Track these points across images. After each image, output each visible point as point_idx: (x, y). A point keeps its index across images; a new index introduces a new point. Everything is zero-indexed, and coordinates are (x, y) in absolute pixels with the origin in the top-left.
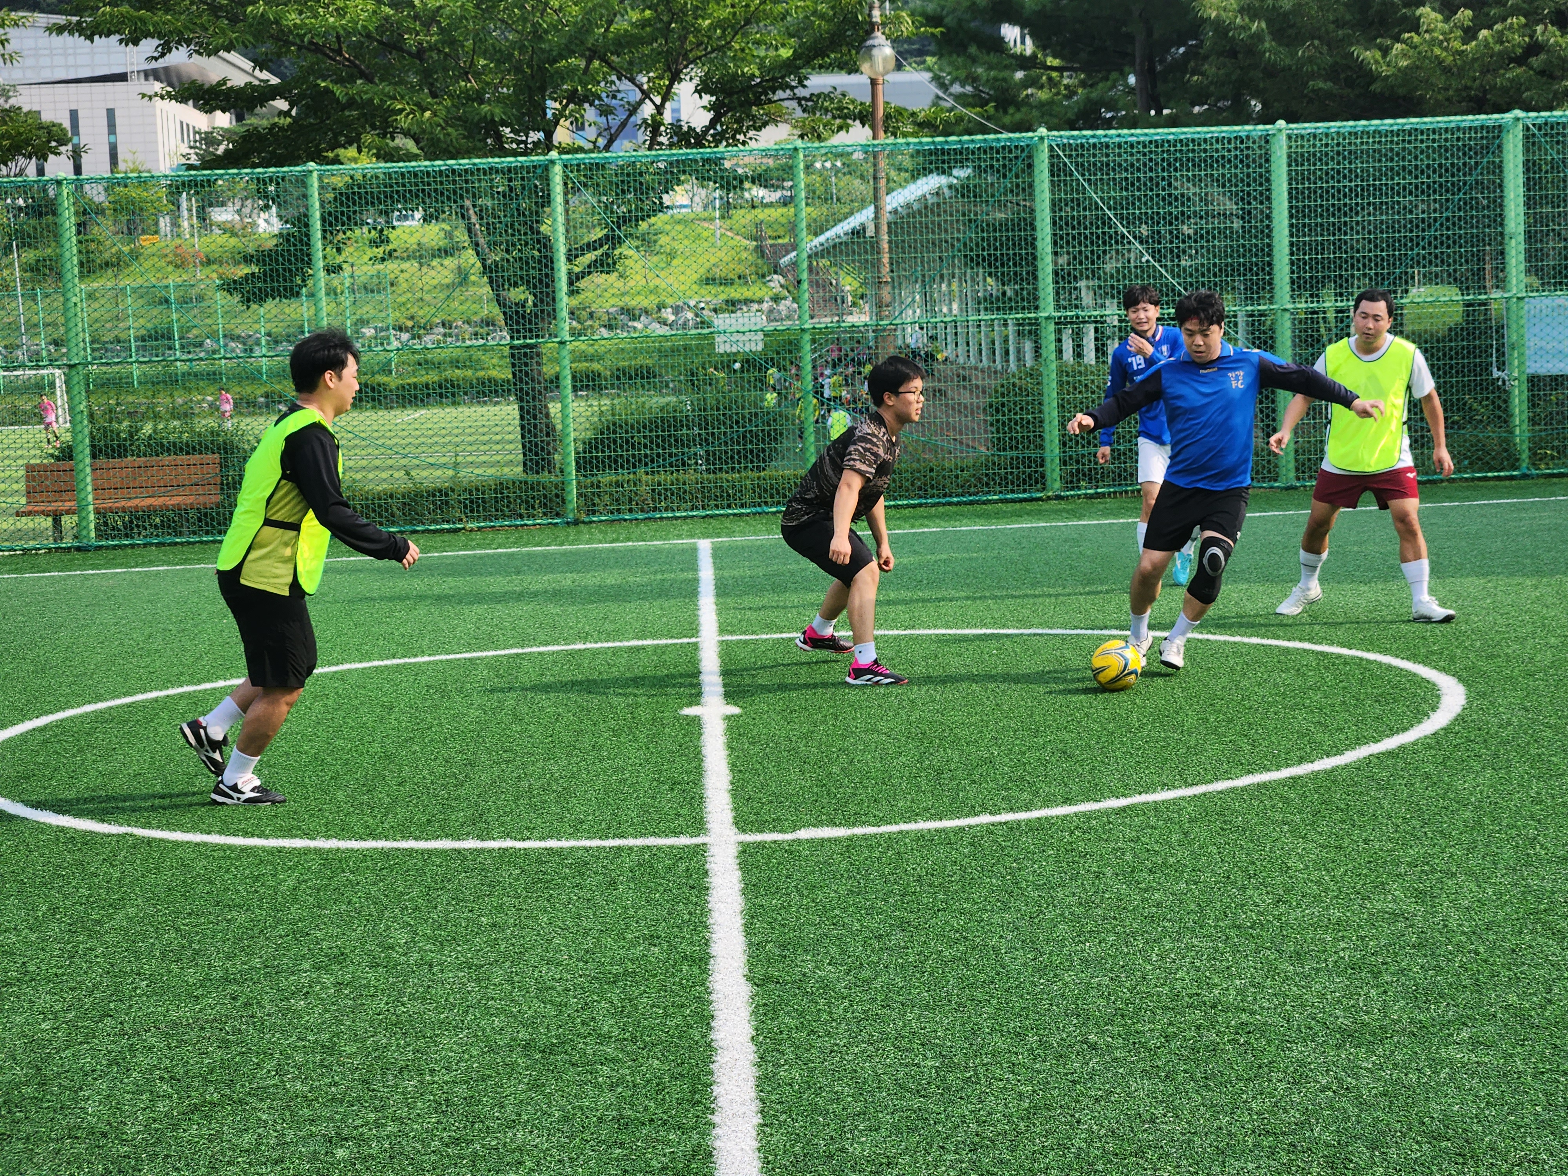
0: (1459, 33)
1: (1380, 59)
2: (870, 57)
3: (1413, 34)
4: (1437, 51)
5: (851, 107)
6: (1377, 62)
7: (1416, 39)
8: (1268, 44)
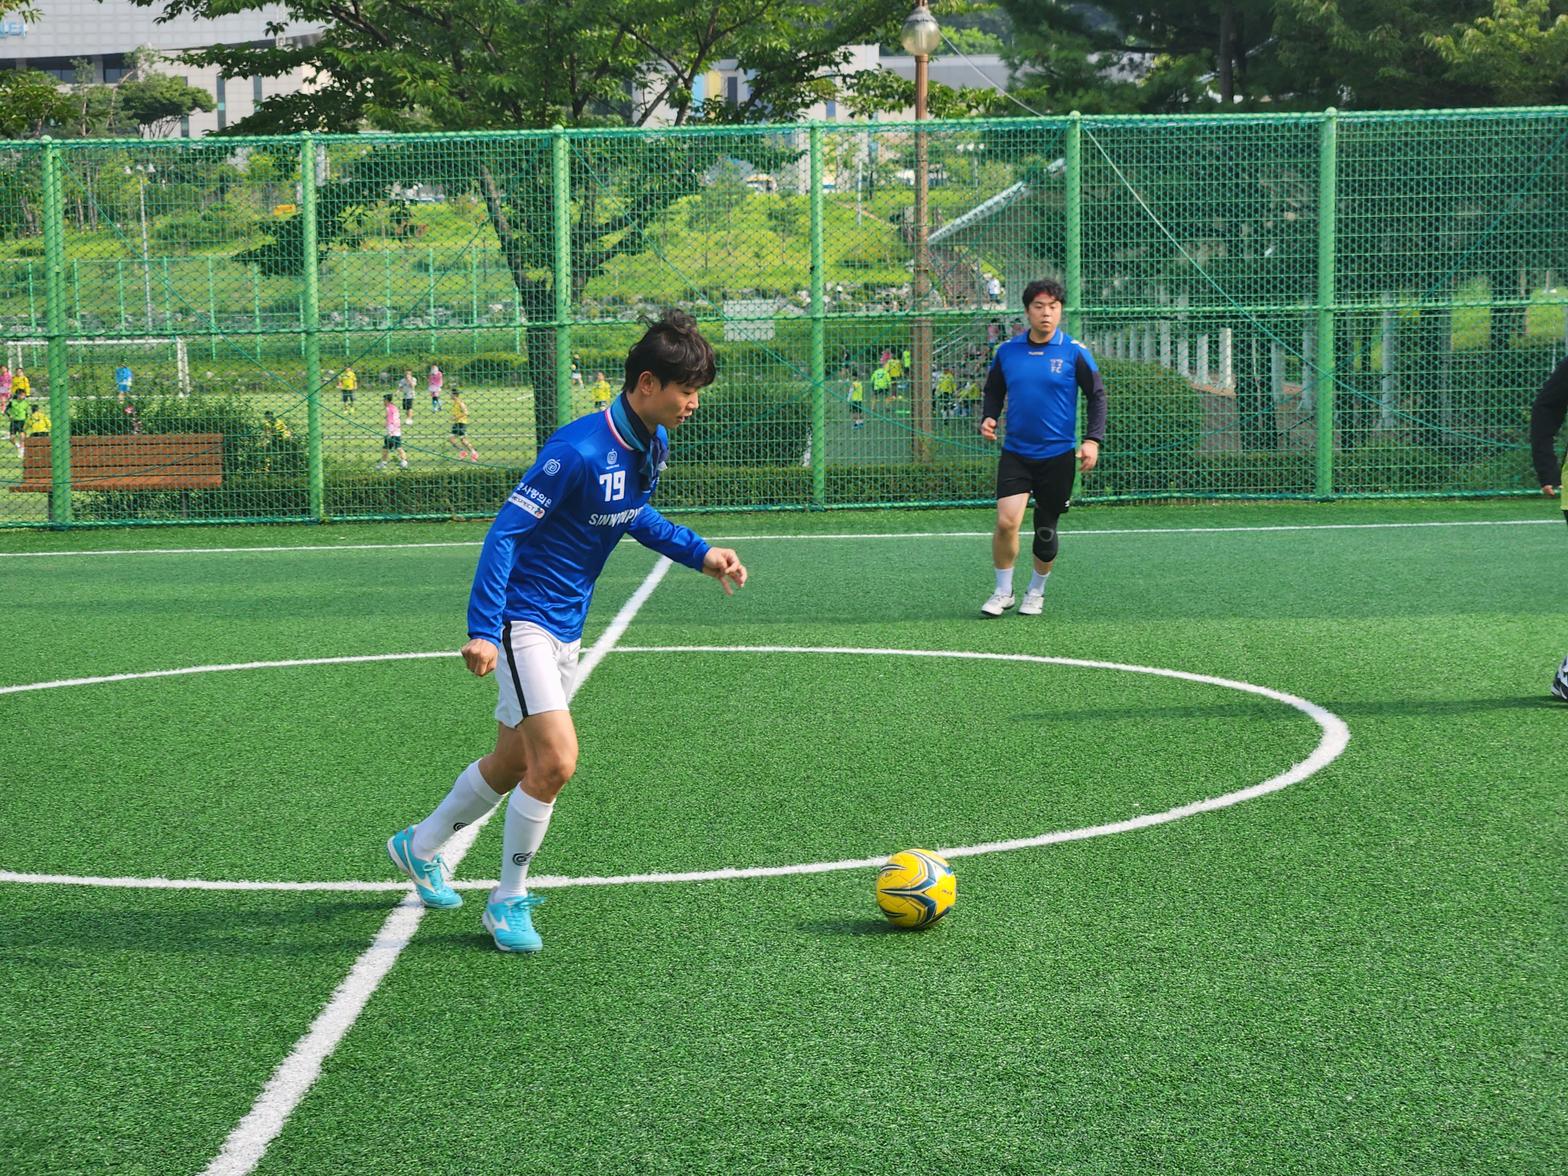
0: (1536, 18)
1: (1452, 45)
2: (915, 34)
3: (1487, 19)
4: (1513, 37)
5: (895, 85)
6: (1448, 48)
7: (1491, 24)
8: (1338, 26)
